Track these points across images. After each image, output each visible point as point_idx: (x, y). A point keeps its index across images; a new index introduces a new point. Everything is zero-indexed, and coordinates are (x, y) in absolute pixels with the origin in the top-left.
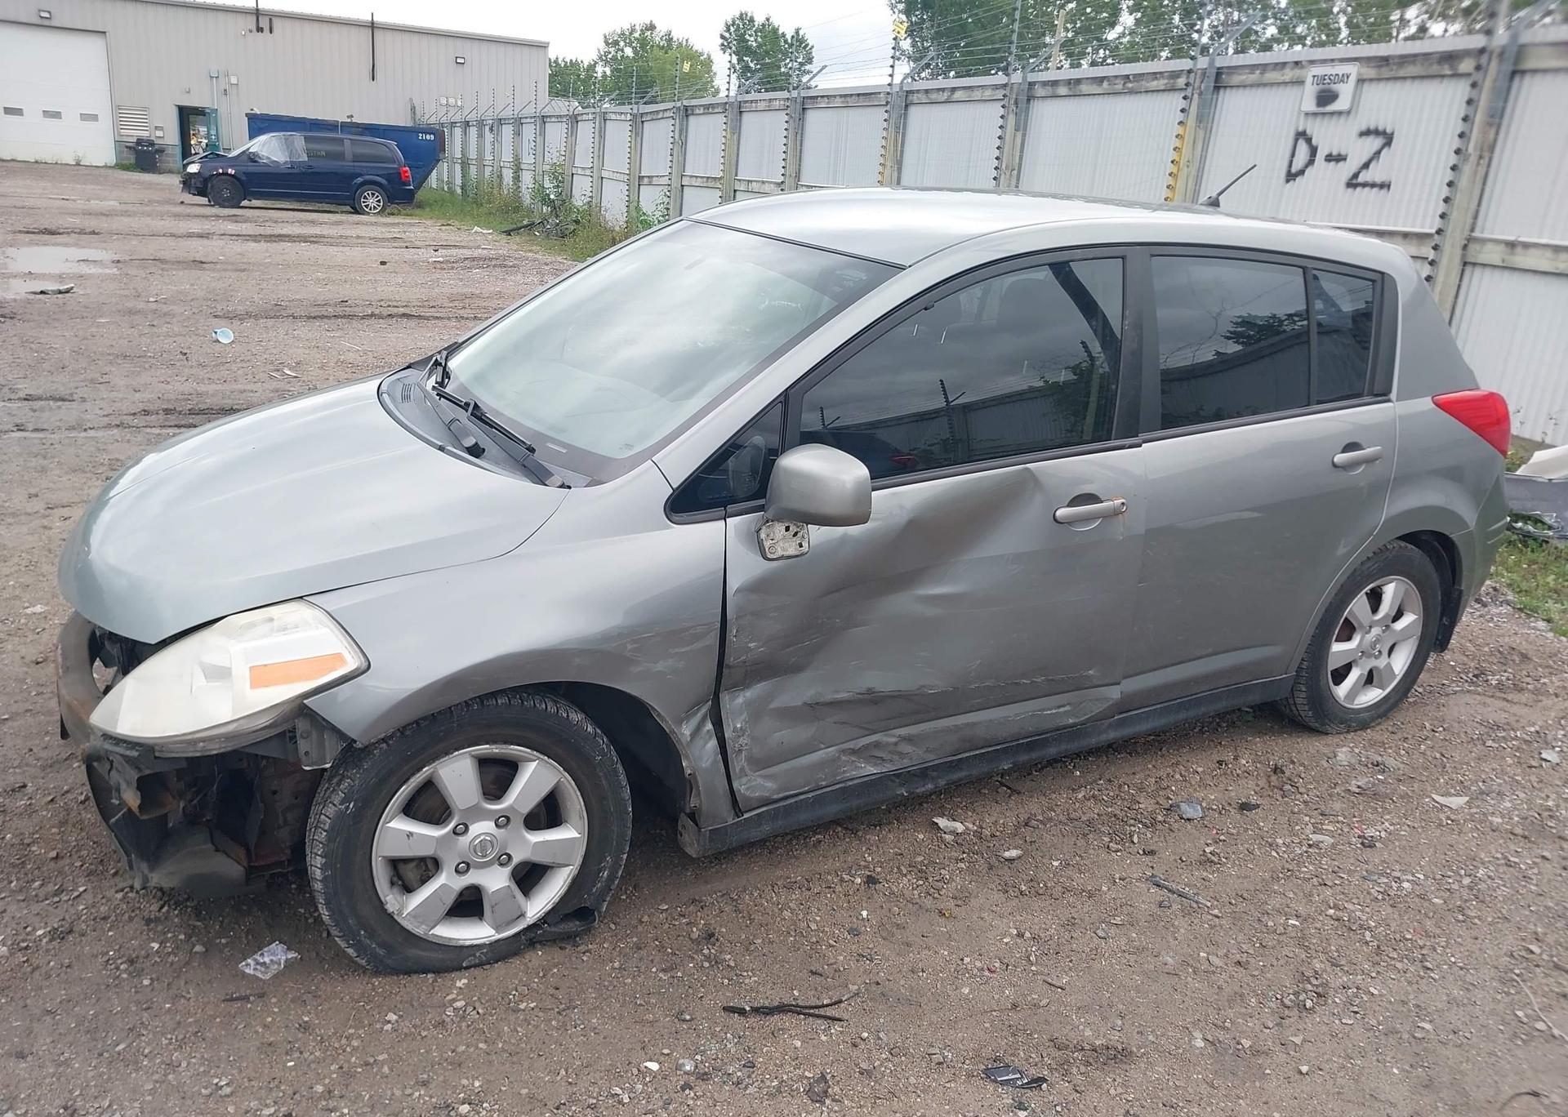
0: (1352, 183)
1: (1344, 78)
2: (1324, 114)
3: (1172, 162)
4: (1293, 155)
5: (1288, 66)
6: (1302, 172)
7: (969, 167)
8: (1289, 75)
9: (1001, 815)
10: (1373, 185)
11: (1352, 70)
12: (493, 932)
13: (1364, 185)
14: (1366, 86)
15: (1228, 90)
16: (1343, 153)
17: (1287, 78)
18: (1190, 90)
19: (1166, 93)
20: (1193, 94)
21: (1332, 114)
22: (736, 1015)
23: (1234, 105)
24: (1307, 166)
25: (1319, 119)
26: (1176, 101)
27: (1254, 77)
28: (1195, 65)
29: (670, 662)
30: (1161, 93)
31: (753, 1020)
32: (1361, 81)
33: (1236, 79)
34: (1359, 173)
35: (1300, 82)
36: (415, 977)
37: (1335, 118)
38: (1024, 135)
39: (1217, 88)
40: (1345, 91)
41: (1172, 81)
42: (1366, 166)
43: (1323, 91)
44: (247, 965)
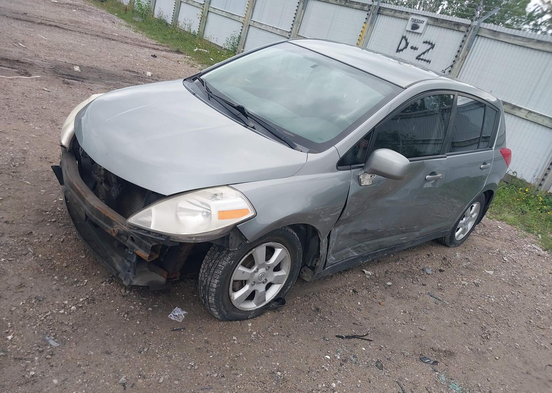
0: (418, 58)
1: (422, 22)
2: (413, 32)
3: (360, 36)
4: (400, 44)
5: (404, 12)
6: (402, 50)
7: (281, 17)
8: (403, 16)
9: (380, 270)
10: (425, 60)
11: (425, 20)
12: (256, 306)
13: (422, 60)
14: (429, 26)
15: (381, 15)
16: (417, 47)
17: (403, 17)
18: (370, 12)
19: (360, 10)
20: (370, 14)
21: (415, 33)
22: (341, 338)
23: (382, 21)
24: (404, 48)
25: (411, 33)
26: (364, 15)
27: (392, 13)
28: (373, 3)
29: (329, 218)
30: (358, 10)
31: (346, 340)
32: (428, 24)
33: (385, 12)
34: (421, 55)
35: (407, 19)
36: (233, 322)
37: (416, 34)
38: (305, 12)
39: (378, 14)
40: (422, 26)
41: (363, 7)
42: (424, 53)
43: (414, 25)
44: (171, 316)
